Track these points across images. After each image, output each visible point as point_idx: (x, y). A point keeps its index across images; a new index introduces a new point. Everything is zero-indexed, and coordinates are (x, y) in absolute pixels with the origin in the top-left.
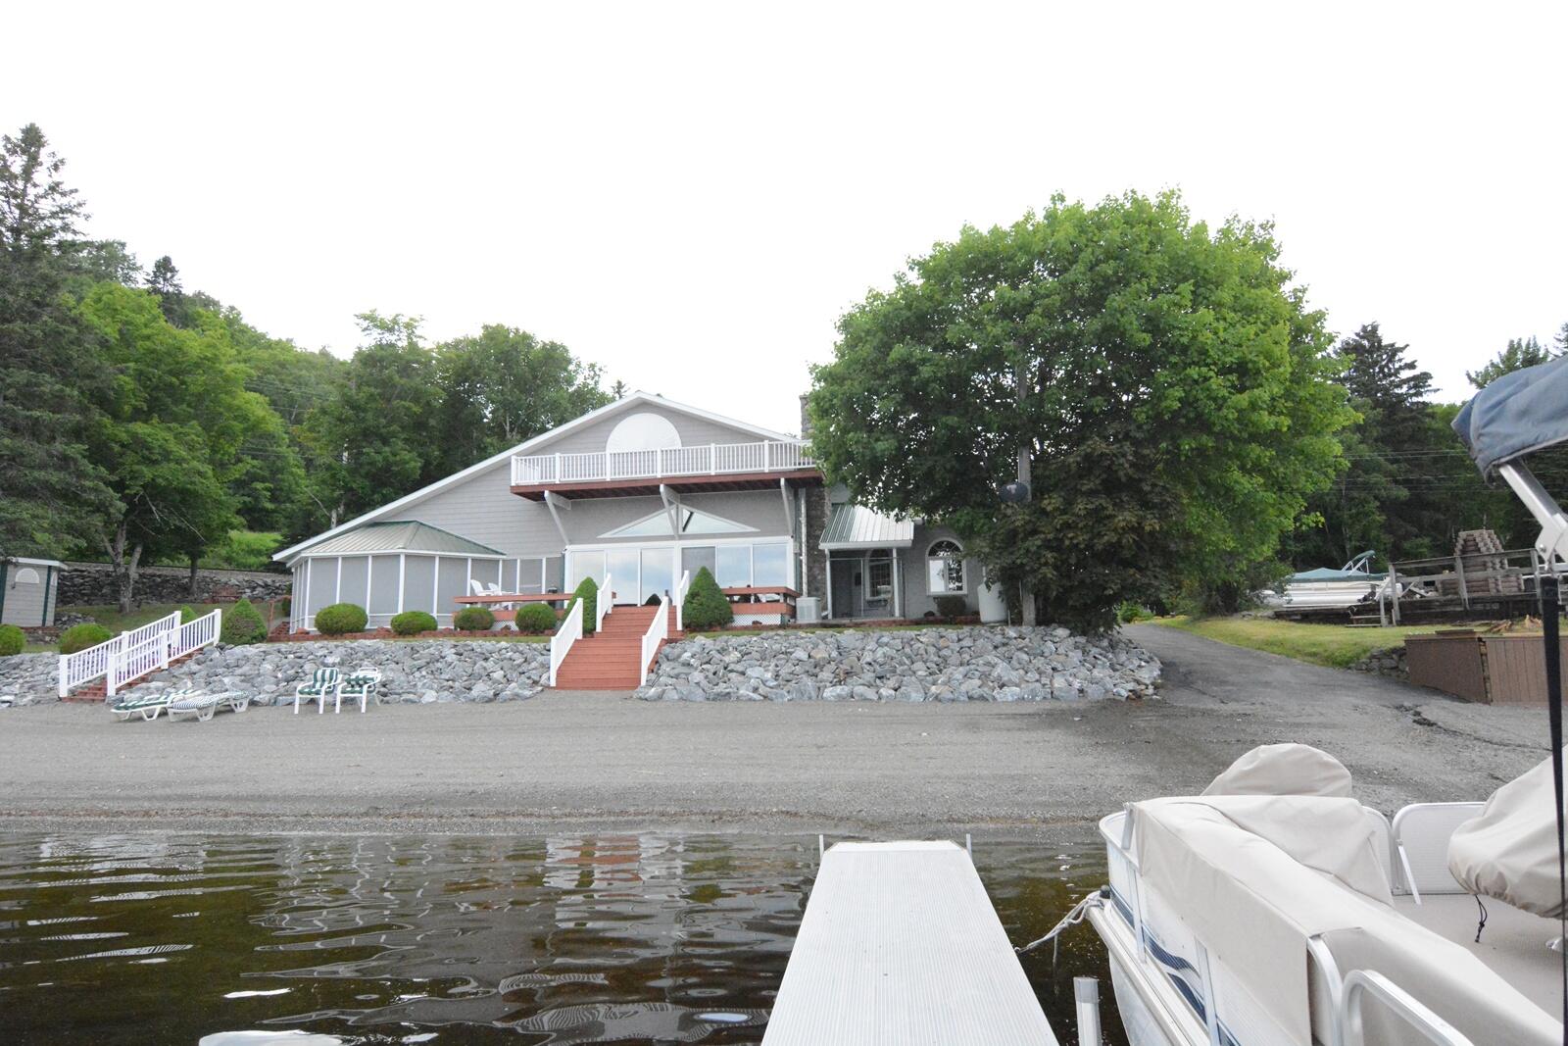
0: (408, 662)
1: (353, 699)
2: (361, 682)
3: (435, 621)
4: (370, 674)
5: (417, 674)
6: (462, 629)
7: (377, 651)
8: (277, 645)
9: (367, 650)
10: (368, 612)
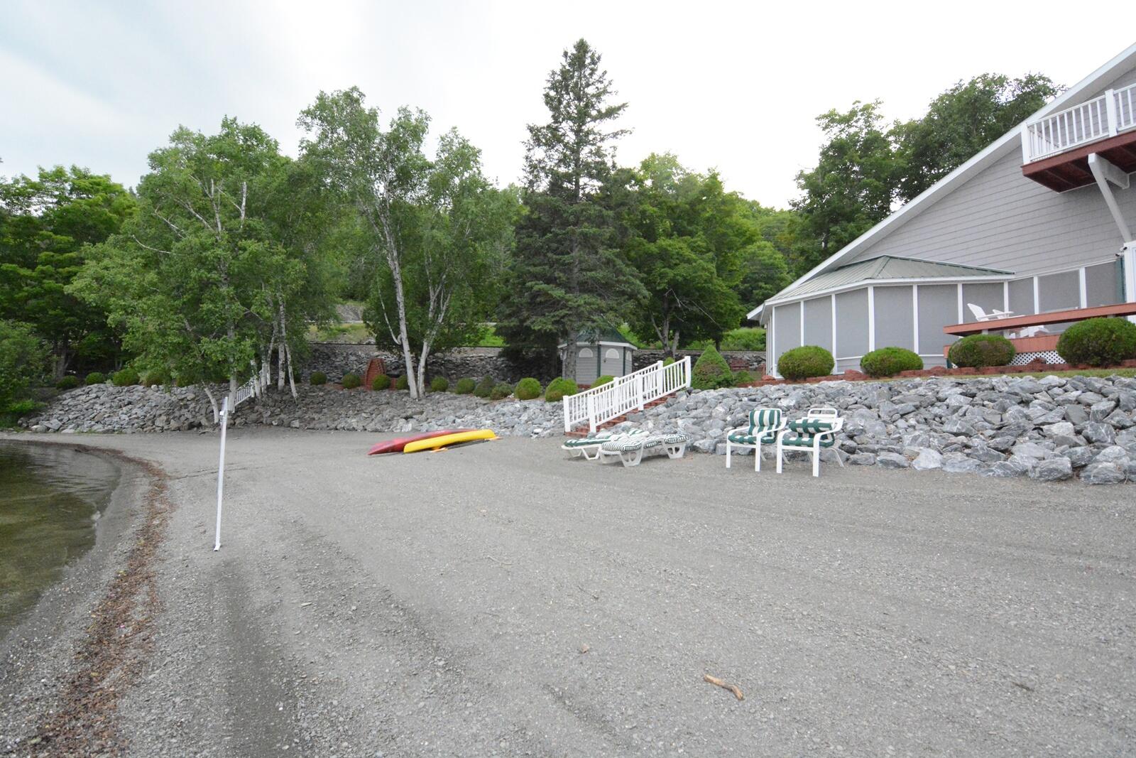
0: (886, 407)
1: (805, 454)
2: (811, 430)
3: (919, 359)
4: (824, 419)
5: (901, 423)
6: (961, 365)
7: (842, 392)
9: (829, 391)
10: (834, 355)
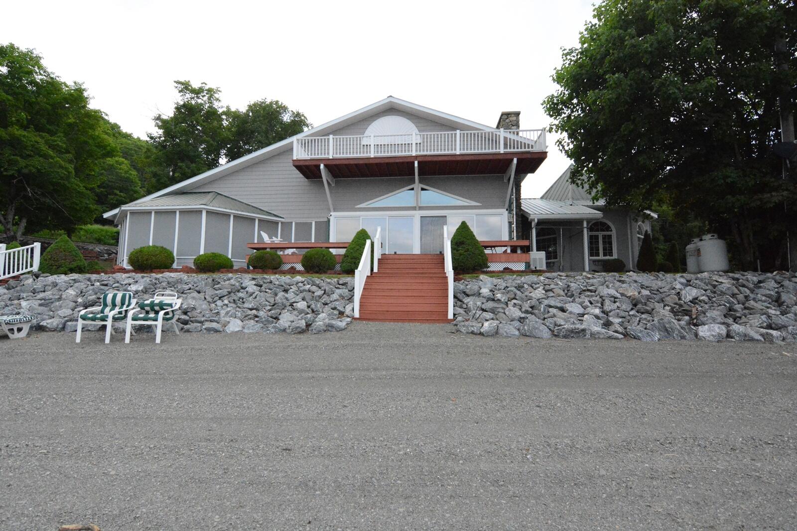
0: (210, 292)
1: (149, 327)
2: (157, 308)
3: (231, 261)
4: (167, 300)
5: (219, 303)
6: (254, 267)
7: (180, 281)
8: (88, 276)
9: (170, 280)
10: (175, 254)
